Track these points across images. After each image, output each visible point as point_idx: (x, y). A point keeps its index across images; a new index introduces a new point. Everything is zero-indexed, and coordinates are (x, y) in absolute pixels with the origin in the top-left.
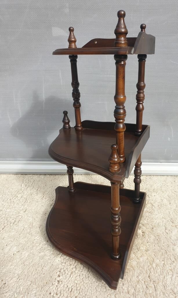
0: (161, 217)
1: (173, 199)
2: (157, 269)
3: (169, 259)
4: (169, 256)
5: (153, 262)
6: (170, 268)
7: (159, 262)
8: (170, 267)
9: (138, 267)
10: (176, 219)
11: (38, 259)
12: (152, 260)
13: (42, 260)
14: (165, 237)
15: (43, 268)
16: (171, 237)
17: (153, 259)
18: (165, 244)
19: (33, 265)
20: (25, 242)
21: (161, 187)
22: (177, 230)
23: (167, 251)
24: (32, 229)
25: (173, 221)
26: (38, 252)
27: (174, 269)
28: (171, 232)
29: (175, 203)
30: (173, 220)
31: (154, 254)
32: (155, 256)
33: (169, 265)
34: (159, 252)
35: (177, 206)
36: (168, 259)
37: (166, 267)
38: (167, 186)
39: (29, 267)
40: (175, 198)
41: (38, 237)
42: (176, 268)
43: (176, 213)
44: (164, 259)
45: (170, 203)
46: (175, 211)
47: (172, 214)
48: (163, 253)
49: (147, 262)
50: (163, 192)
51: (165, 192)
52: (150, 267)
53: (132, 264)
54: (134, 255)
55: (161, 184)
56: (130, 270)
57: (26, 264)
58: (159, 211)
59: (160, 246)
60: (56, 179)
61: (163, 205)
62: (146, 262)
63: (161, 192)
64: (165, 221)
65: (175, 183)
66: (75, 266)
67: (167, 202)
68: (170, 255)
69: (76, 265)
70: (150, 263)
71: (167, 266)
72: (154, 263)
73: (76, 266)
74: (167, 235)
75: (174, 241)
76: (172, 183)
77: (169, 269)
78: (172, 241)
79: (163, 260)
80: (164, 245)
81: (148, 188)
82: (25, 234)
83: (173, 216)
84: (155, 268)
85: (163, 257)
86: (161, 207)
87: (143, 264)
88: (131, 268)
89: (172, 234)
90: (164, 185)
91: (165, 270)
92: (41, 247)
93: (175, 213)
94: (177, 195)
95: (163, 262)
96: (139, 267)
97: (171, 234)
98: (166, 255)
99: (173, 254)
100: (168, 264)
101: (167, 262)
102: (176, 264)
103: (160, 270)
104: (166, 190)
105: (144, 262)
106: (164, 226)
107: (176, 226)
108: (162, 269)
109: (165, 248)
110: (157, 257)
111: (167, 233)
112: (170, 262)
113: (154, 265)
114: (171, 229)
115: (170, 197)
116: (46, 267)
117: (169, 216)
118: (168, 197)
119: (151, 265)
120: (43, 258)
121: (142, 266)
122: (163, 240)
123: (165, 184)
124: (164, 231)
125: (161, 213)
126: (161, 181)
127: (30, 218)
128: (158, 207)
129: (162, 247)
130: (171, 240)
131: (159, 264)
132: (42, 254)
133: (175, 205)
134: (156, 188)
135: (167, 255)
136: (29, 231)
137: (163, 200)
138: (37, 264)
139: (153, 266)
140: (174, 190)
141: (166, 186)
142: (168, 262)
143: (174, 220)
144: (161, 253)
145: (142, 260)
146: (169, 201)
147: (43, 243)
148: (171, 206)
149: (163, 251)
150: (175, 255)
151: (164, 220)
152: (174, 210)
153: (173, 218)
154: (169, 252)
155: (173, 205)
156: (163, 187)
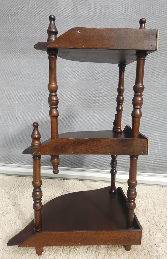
0: (145, 220)
1: (158, 205)
4: (152, 256)
10: (161, 223)
14: (149, 238)
15: (22, 256)
16: (155, 239)
18: (149, 245)
22: (161, 233)
29: (160, 209)
30: (157, 224)
31: (136, 253)
32: (136, 256)
34: (142, 252)
39: (9, 253)
40: (160, 205)
43: (160, 218)
45: (155, 209)
46: (160, 216)
47: (156, 218)
48: (145, 254)
50: (148, 199)
51: (151, 199)
54: (115, 252)
55: (146, 192)
58: (143, 214)
59: (142, 246)
61: (148, 209)
63: (146, 198)
64: (148, 224)
65: (160, 191)
66: (54, 257)
67: (151, 208)
74: (150, 237)
75: (158, 243)
76: (157, 191)
80: (147, 245)
83: (157, 220)
86: (146, 211)
89: (156, 236)
94: (162, 202)
98: (149, 256)
106: (148, 228)
107: (160, 229)
109: (148, 249)
110: (139, 256)
111: (151, 235)
114: (155, 231)
117: (153, 220)
118: (153, 203)
122: (146, 240)
123: (150, 192)
124: (147, 232)
125: (145, 216)
128: (143, 211)
129: (145, 247)
130: (154, 242)
135: (150, 255)
137: (147, 205)
140: (159, 197)
141: (152, 194)
144: (143, 253)
145: (122, 257)
146: (154, 207)
148: (156, 211)
149: (146, 252)
150: (158, 257)
151: (147, 222)
153: (157, 222)
154: (152, 253)
155: (158, 210)
156: (148, 194)
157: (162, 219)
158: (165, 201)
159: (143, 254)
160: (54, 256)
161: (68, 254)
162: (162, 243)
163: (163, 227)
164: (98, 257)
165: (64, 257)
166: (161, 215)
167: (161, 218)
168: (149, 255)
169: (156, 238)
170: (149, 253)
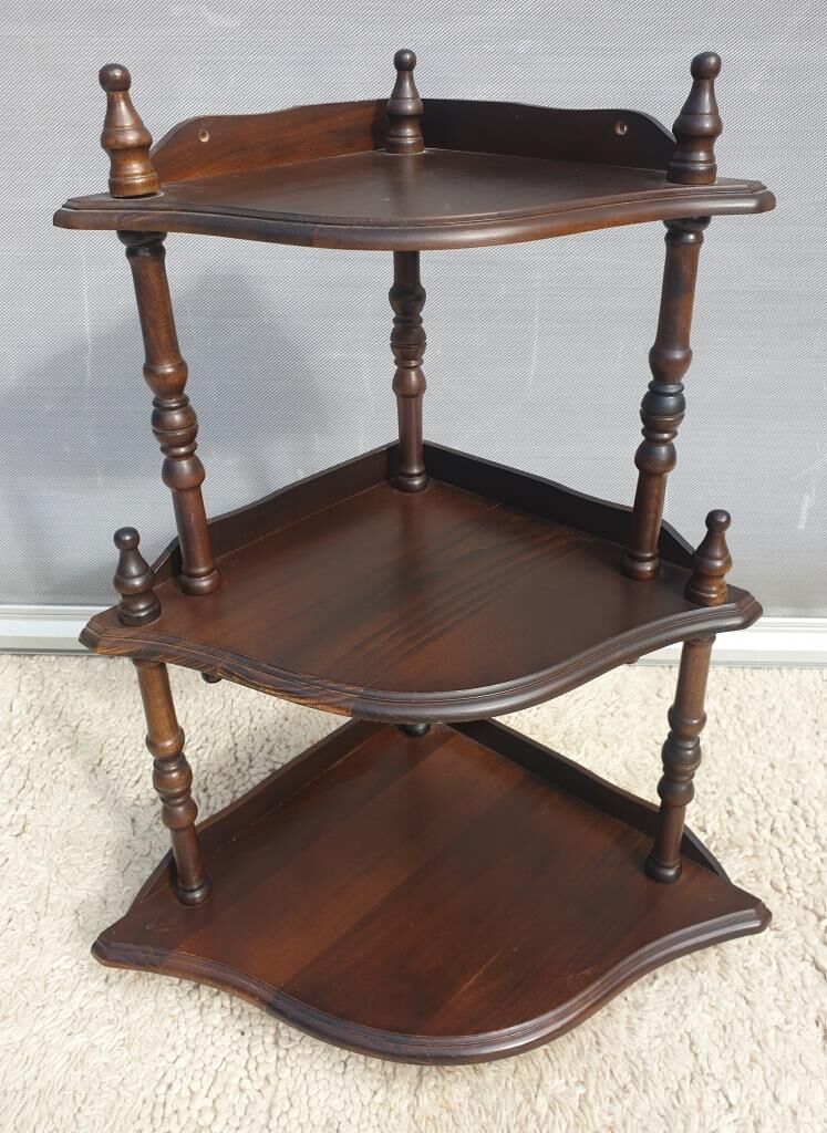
2: (553, 1123)
3: (608, 1073)
5: (538, 1086)
6: (608, 1119)
7: (564, 1088)
8: (610, 1114)
9: (473, 1112)
11: (61, 1063)
12: (536, 1076)
13: (79, 1072)
15: (79, 1110)
17: (541, 1076)
19: (40, 1092)
20: (11, 985)
21: (598, 723)
23: (603, 1039)
24: (43, 921)
26: (65, 1030)
27: (624, 1125)
32: (547, 1059)
33: (606, 1104)
36: (604, 1075)
37: (592, 1116)
38: (625, 715)
39: (23, 1102)
41: (67, 957)
42: (635, 1121)
44: (585, 1076)
48: (580, 1054)
49: (514, 1090)
50: (605, 746)
51: (616, 745)
52: (525, 1110)
53: (450, 1094)
55: (596, 708)
56: (438, 1123)
57: (10, 1088)
62: (510, 1085)
63: (597, 745)
68: (614, 1057)
69: (218, 1096)
70: (524, 1094)
71: (597, 1110)
72: (544, 1094)
73: (218, 1102)
76: (645, 702)
77: (604, 1126)
79: (582, 1079)
81: (541, 726)
82: (16, 943)
84: (543, 1118)
85: (582, 1065)
87: (495, 1096)
88: (446, 1117)
90: (611, 709)
91: (588, 1128)
92: (76, 1008)
95: (581, 1090)
96: (477, 1113)
98: (596, 1058)
99: (625, 1054)
100: (601, 1102)
101: (597, 1091)
102: (635, 1104)
103: (564, 1126)
104: (620, 736)
105: (500, 1089)
108: (572, 1123)
110: (556, 1065)
112: (608, 1092)
113: (542, 1103)
115: (633, 769)
116: (92, 1103)
118: (625, 772)
119: (529, 1101)
120: (82, 1061)
121: (490, 1109)
123: (617, 708)
126: (600, 692)
127: (39, 868)
131: (562, 1099)
132: (79, 1041)
134: (577, 726)
135: (601, 1056)
136: (30, 928)
138: (56, 1090)
139: (537, 1108)
140: (652, 734)
141: (622, 716)
142: (600, 1090)
145: (492, 1074)
147: (85, 987)
150: (633, 1058)
154: (611, 1042)
156: (605, 721)
159: (575, 1052)
160: (215, 1096)
161: (273, 1080)
164: (395, 1087)
165: (252, 1099)
168: (599, 1051)
170: (597, 1043)
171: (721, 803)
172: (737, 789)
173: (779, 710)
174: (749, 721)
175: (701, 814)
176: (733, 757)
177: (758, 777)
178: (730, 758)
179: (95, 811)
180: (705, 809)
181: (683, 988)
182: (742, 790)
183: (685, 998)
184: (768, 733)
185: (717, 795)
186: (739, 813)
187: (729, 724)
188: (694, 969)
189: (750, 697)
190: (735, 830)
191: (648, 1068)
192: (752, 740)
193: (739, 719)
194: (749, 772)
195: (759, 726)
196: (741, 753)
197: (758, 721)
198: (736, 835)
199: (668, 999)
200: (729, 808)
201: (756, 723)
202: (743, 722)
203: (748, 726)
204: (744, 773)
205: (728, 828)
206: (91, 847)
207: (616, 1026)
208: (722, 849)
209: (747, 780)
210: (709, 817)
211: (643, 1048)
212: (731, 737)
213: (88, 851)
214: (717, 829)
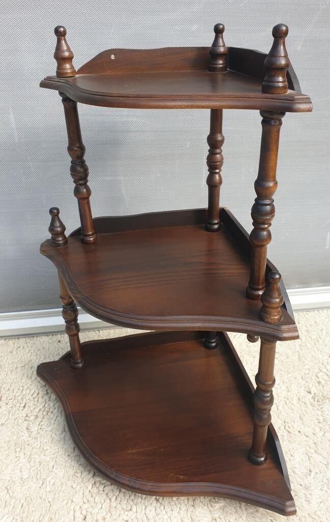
16: (295, 470)
21: (247, 346)
25: (289, 430)
28: (292, 456)
30: (289, 427)
31: (272, 518)
35: (288, 389)
41: (7, 516)
46: (288, 402)
50: (254, 357)
60: (21, 348)
63: (251, 357)
78: (299, 480)
83: (285, 415)
93: (288, 407)
94: (282, 362)
97: (293, 462)
99: (309, 514)
130: (296, 478)
133: (285, 387)
135: (298, 518)
143: (290, 425)
152: (285, 398)
153: (287, 421)
155: (281, 387)
157: (293, 410)
158: (288, 357)
162: (310, 475)
163: (299, 432)
166: (289, 398)
167: (291, 408)
169: (296, 466)
171: (313, 378)
172: (318, 371)
173: (325, 330)
174: (314, 337)
175: (306, 385)
176: (312, 355)
177: (326, 364)
178: (311, 355)
179: (5, 427)
180: (307, 382)
181: (325, 474)
182: (321, 371)
183: (327, 479)
184: (324, 342)
185: (311, 375)
186: (323, 382)
187: (306, 339)
188: (326, 463)
189: (310, 325)
190: (324, 390)
191: (322, 520)
192: (318, 346)
193: (309, 337)
194: (321, 361)
195: (319, 339)
196: (315, 352)
197: (318, 336)
198: (325, 393)
199: (320, 482)
200: (318, 380)
201: (317, 338)
202: (311, 338)
203: (314, 339)
204: (319, 362)
205: (320, 390)
206: (7, 448)
207: (300, 500)
208: (321, 401)
209: (321, 365)
210: (311, 386)
211: (316, 510)
212: (309, 346)
213: (5, 451)
214: (316, 392)
